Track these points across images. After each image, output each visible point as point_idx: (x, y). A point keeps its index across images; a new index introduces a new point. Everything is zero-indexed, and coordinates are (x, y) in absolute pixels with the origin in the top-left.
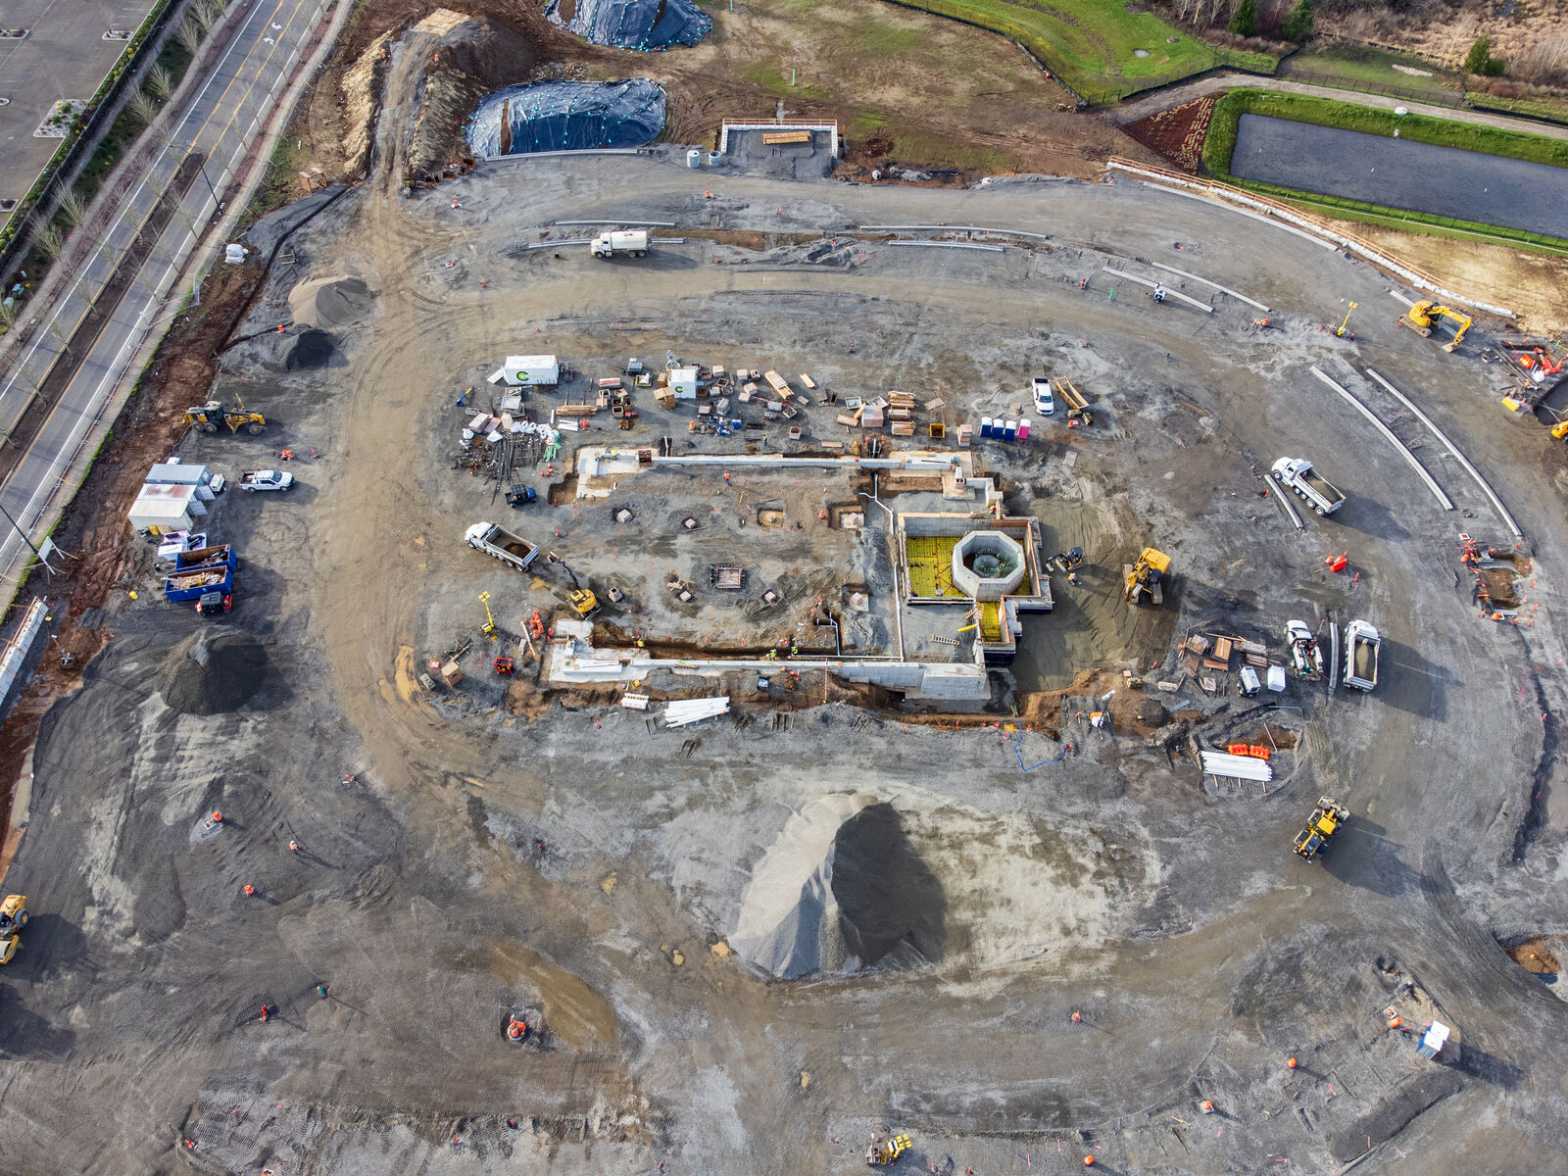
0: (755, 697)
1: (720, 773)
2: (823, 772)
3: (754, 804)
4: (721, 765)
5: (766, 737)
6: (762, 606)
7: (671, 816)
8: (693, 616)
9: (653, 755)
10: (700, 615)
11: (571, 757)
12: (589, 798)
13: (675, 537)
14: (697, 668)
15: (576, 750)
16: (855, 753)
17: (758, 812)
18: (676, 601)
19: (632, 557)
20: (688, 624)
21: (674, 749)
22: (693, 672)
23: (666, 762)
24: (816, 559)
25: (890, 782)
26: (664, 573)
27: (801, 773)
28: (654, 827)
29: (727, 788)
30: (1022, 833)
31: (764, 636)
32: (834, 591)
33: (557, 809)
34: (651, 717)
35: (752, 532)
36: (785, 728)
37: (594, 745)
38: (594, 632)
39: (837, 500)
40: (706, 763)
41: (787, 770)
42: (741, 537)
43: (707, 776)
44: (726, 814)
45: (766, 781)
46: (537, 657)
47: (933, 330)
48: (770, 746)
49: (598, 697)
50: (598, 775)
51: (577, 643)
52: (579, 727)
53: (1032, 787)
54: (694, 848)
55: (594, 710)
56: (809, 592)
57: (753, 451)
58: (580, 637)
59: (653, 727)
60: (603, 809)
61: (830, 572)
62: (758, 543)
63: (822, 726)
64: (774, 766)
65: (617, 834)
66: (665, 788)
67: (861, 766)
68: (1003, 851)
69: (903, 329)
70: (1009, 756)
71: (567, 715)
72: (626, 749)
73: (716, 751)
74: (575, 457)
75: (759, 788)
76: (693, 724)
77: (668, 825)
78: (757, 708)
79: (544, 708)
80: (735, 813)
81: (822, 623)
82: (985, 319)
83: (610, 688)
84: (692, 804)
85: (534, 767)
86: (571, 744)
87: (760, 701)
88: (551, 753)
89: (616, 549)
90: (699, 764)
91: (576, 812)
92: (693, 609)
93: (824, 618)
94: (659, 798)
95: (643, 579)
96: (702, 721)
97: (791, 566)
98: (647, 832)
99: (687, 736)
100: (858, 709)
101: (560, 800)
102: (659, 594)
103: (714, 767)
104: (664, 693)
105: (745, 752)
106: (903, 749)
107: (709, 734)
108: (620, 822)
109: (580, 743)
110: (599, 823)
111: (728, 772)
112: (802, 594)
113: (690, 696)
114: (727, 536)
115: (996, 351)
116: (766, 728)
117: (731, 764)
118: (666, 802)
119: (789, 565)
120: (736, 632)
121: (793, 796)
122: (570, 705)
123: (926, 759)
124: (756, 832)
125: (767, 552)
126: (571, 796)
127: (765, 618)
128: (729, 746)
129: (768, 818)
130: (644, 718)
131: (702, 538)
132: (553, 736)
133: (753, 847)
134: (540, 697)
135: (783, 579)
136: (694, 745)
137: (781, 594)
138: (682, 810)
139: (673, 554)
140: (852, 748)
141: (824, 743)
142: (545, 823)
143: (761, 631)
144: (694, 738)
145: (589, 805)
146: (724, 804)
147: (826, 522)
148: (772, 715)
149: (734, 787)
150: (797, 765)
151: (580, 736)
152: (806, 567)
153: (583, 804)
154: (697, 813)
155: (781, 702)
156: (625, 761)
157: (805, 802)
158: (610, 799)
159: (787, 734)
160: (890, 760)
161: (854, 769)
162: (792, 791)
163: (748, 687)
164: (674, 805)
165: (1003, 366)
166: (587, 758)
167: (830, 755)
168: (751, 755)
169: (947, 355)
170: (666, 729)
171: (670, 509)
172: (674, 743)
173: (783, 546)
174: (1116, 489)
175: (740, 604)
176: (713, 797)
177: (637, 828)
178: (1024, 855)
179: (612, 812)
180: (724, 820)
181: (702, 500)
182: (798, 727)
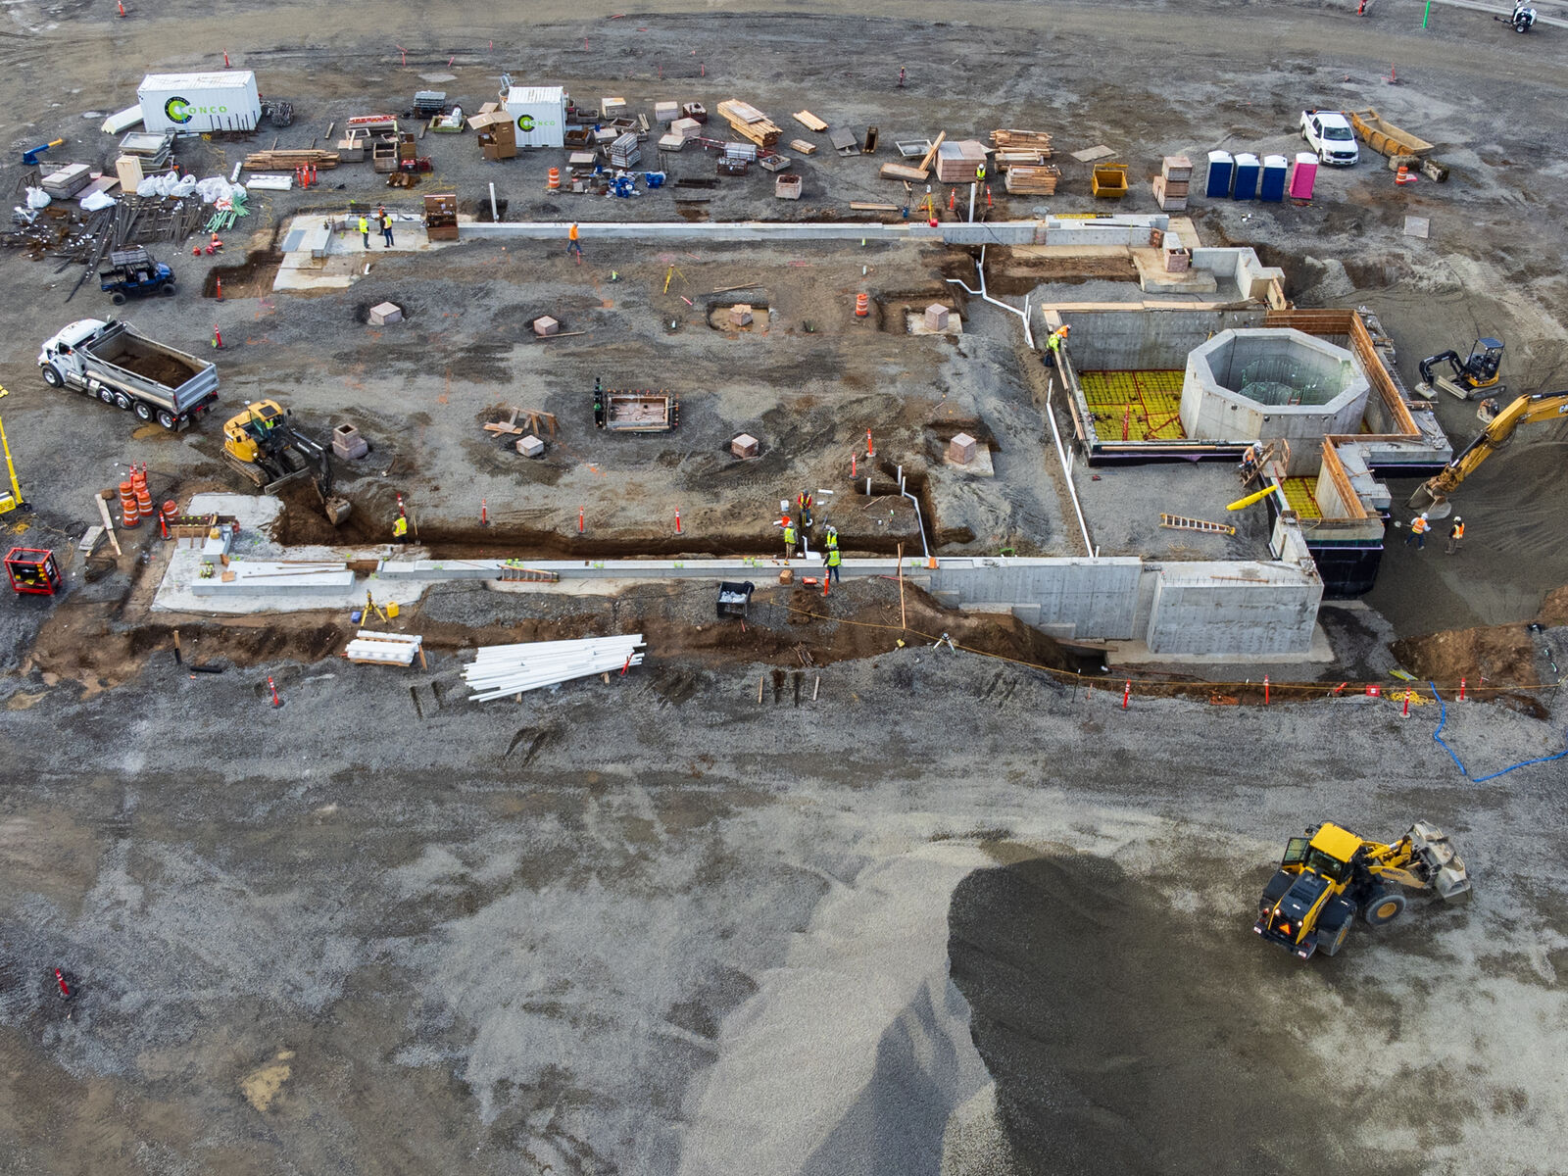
0: (712, 637)
1: (616, 800)
2: (909, 792)
3: (716, 869)
4: (620, 781)
5: (744, 719)
6: (724, 460)
7: (472, 900)
8: (550, 481)
9: (425, 762)
10: (565, 479)
11: (190, 772)
12: (230, 866)
13: (508, 348)
14: (557, 578)
15: (207, 755)
16: (995, 749)
17: (729, 887)
18: (505, 456)
19: (398, 381)
20: (536, 495)
21: (486, 749)
22: (545, 588)
23: (463, 777)
24: (854, 381)
25: (1104, 813)
26: (477, 409)
27: (848, 796)
28: (420, 930)
29: (638, 830)
30: (1509, 925)
31: (733, 514)
32: (904, 433)
33: (131, 894)
34: (425, 681)
35: (695, 340)
36: (797, 700)
37: (260, 741)
38: (284, 516)
39: (894, 288)
40: (578, 778)
41: (808, 790)
42: (668, 347)
43: (580, 806)
44: (633, 892)
45: (752, 814)
46: (126, 564)
47: (1068, 61)
48: (756, 738)
49: (282, 641)
50: (261, 811)
51: (238, 534)
52: (220, 704)
53: (1508, 818)
54: (537, 981)
55: (265, 671)
56: (841, 436)
57: (693, 217)
58: (247, 523)
59: (430, 703)
60: (267, 889)
61: (890, 401)
62: (710, 355)
63: (894, 693)
64: (770, 781)
65: (304, 950)
66: (457, 835)
67: (1015, 777)
68: (1468, 969)
69: (1006, 59)
70: (1425, 754)
71: (189, 681)
72: (351, 753)
73: (602, 752)
74: (277, 227)
75: (732, 833)
76: (541, 692)
77: (461, 926)
78: (719, 659)
79: (129, 667)
80: (663, 891)
81: (877, 491)
82: (1175, 50)
83: (320, 622)
84: (534, 871)
85: (80, 798)
86: (194, 741)
87: (724, 643)
88: (133, 764)
89: (360, 367)
90: (559, 778)
91: (184, 899)
92: (548, 468)
93: (885, 480)
94: (439, 861)
95: (424, 419)
96: (567, 685)
97: (793, 394)
98: (399, 945)
99: (524, 718)
100: (993, 659)
101: (143, 870)
102: (463, 444)
103: (601, 786)
104: (463, 630)
105: (687, 752)
106: (1130, 741)
107: (588, 714)
108: (315, 921)
109: (218, 740)
110: (251, 923)
111: (639, 796)
112: (823, 438)
113: (536, 632)
114: (636, 345)
115: (1209, 87)
116: (745, 699)
117: (649, 778)
118: (458, 868)
119: (788, 392)
120: (659, 508)
121: (830, 848)
122: (204, 659)
123: (1196, 760)
124: (725, 935)
125: (730, 370)
126: (177, 863)
127: (733, 484)
128: (644, 740)
129: (761, 899)
130: (407, 683)
131: (572, 348)
132: (143, 728)
133: (717, 972)
134: (120, 643)
135: (773, 416)
136: (542, 738)
137: (772, 441)
138: (505, 887)
139: (504, 377)
140: (988, 741)
141: (908, 731)
142: (88, 929)
143: (721, 507)
144: (543, 724)
145: (225, 880)
146: (631, 867)
147: (872, 322)
148: (760, 674)
149: (659, 828)
150: (835, 778)
151: (221, 726)
152: (831, 395)
153: (210, 880)
154: (550, 895)
155: (781, 644)
156: (342, 778)
157: (864, 861)
158: (291, 866)
159: (803, 711)
160: (1094, 764)
161: (999, 784)
162: (827, 835)
163: (694, 613)
164: (481, 876)
165: (1228, 107)
166: (235, 771)
167: (926, 756)
168: (704, 758)
169: (1106, 91)
170: (468, 705)
171: (495, 304)
172: (488, 737)
173: (770, 362)
174: (1533, 271)
175: (667, 459)
176: (597, 852)
177: (364, 934)
178: (1528, 977)
179: (292, 897)
180: (630, 909)
181: (571, 290)
182: (833, 697)
